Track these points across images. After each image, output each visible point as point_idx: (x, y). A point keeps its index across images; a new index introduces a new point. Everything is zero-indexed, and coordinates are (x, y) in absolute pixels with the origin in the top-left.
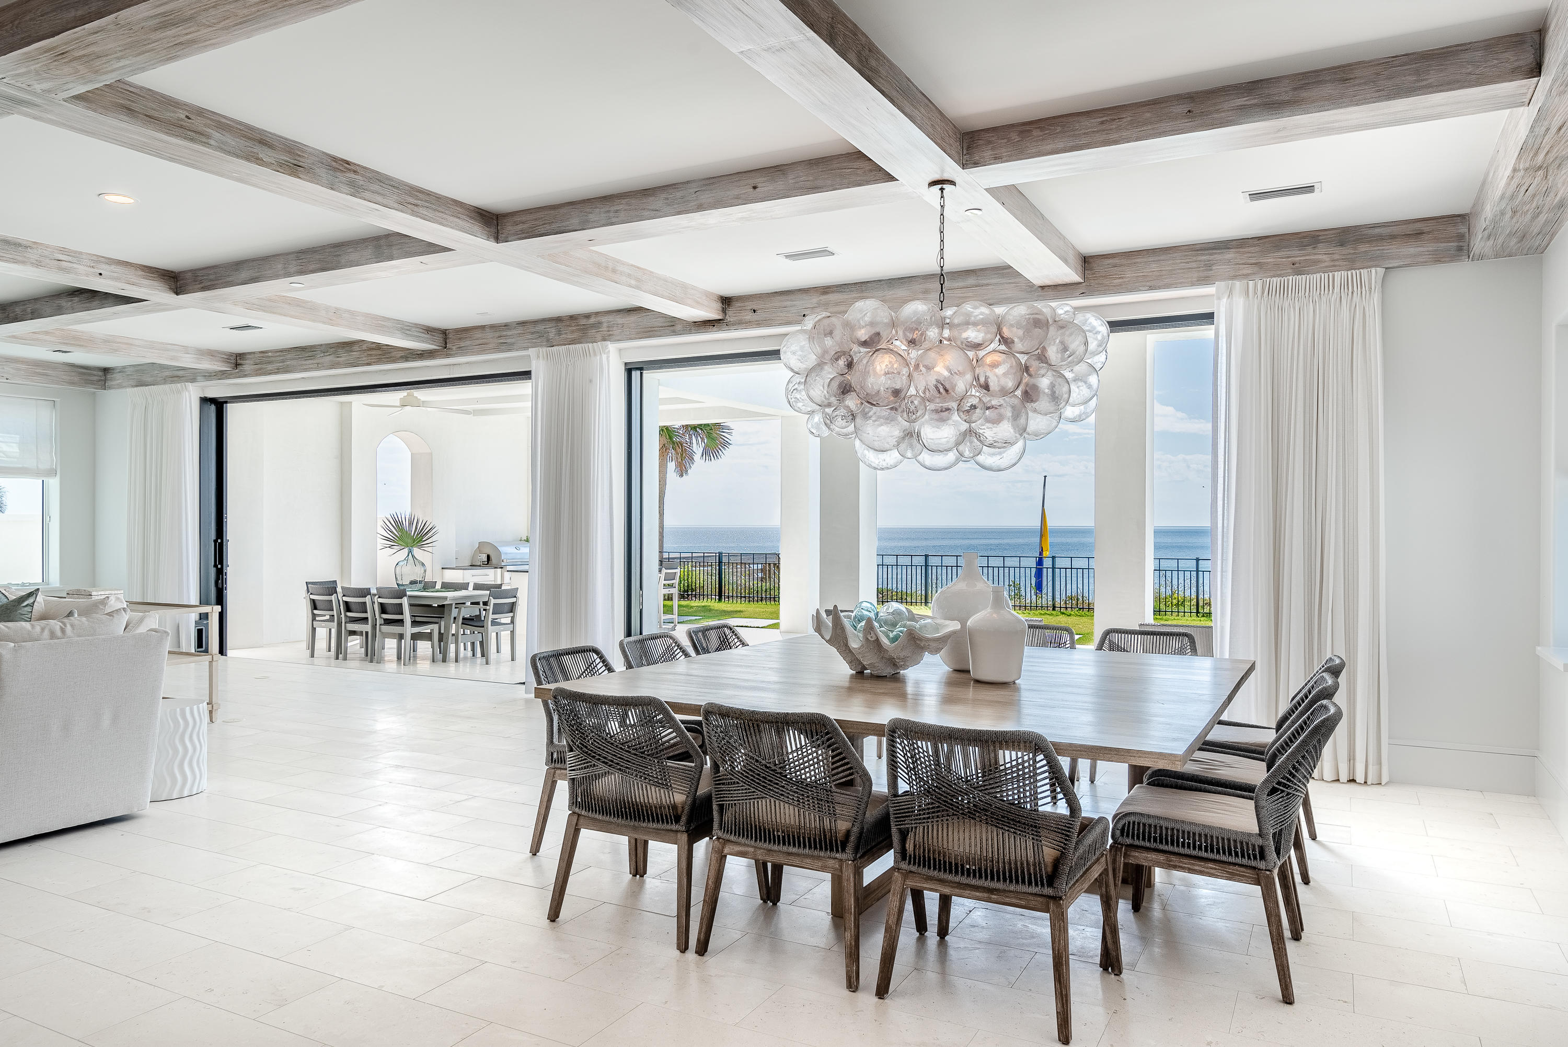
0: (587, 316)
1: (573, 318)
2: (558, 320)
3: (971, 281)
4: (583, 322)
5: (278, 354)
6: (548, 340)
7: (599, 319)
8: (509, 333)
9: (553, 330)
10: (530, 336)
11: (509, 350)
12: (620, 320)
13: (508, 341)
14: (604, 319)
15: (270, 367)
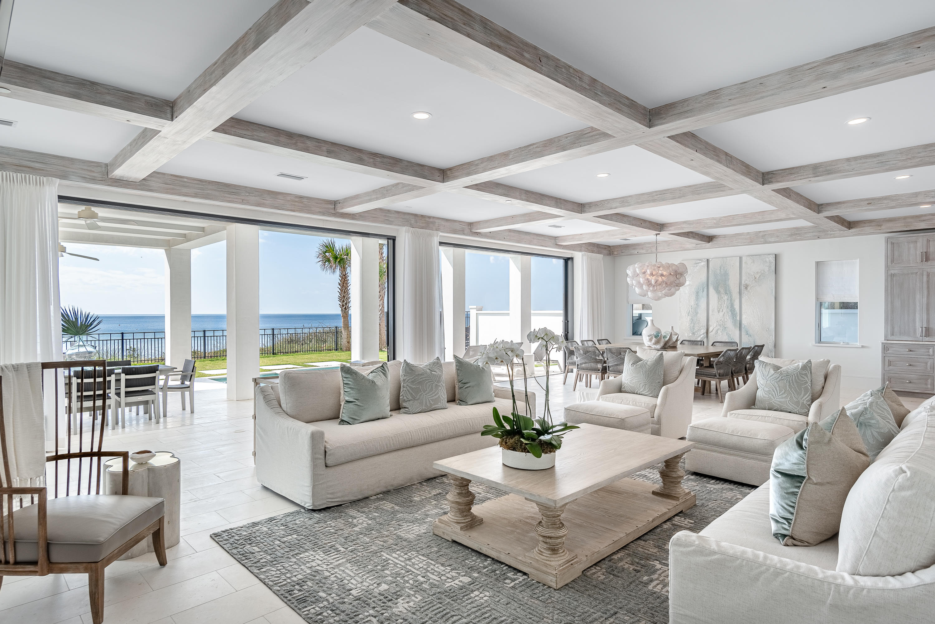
0: (429, 217)
1: (423, 216)
2: (416, 215)
3: (543, 238)
4: (428, 219)
5: (196, 182)
6: (411, 224)
7: (434, 220)
8: (390, 215)
9: (413, 220)
10: (402, 220)
11: (391, 224)
12: (443, 223)
13: (390, 219)
14: (437, 221)
15: (185, 190)
